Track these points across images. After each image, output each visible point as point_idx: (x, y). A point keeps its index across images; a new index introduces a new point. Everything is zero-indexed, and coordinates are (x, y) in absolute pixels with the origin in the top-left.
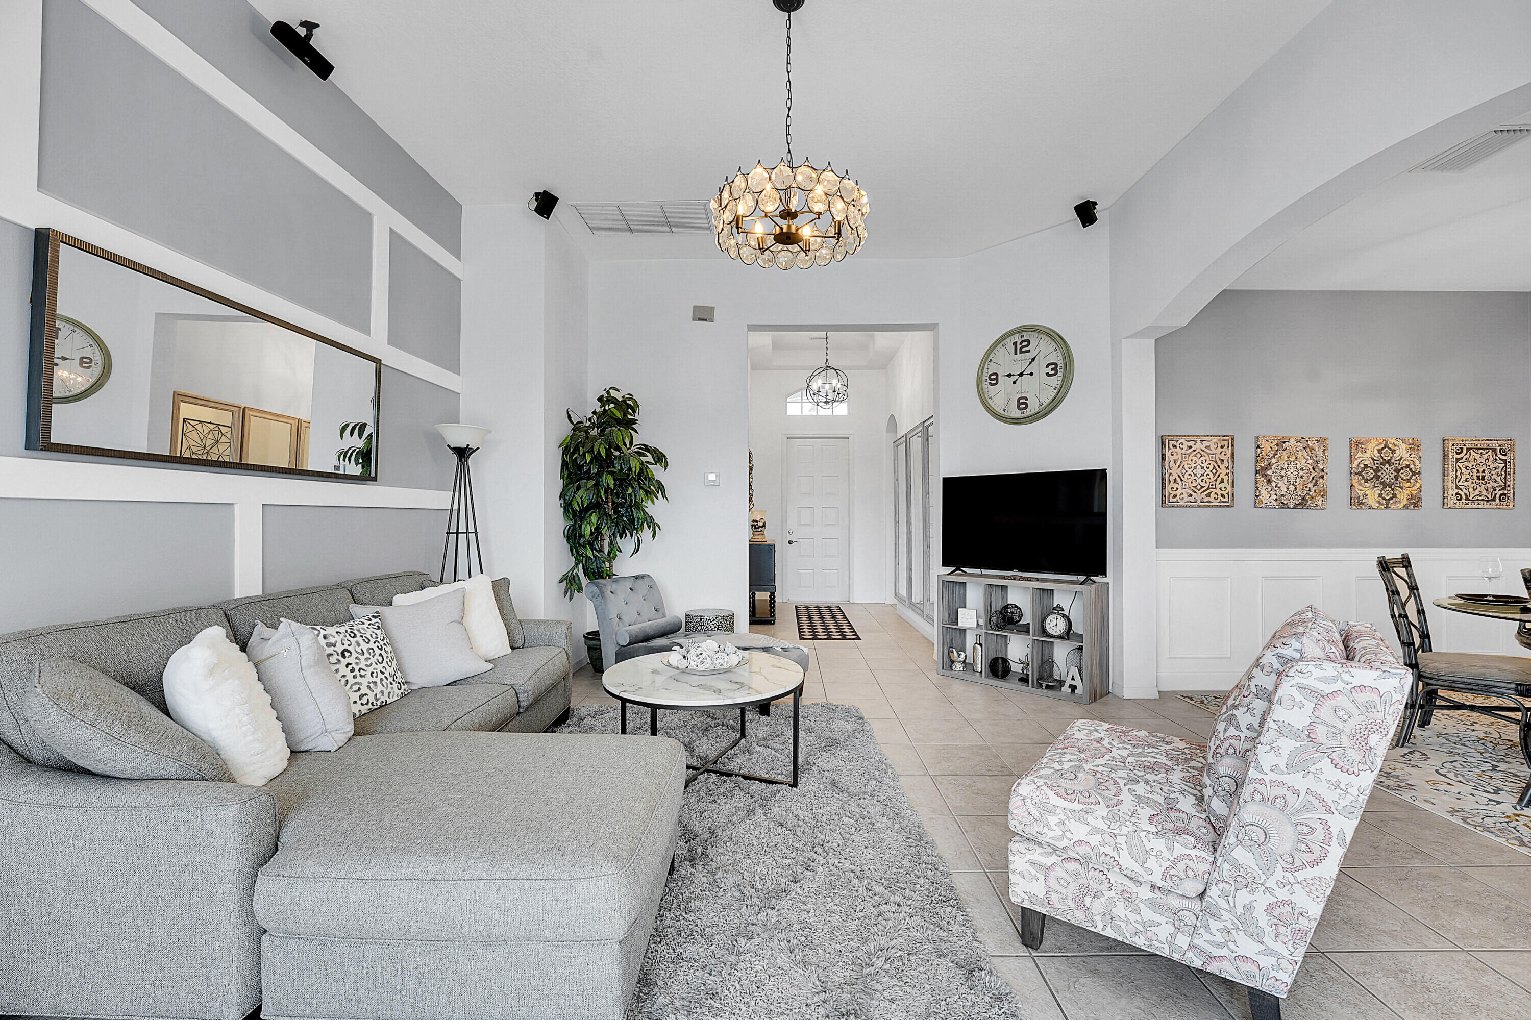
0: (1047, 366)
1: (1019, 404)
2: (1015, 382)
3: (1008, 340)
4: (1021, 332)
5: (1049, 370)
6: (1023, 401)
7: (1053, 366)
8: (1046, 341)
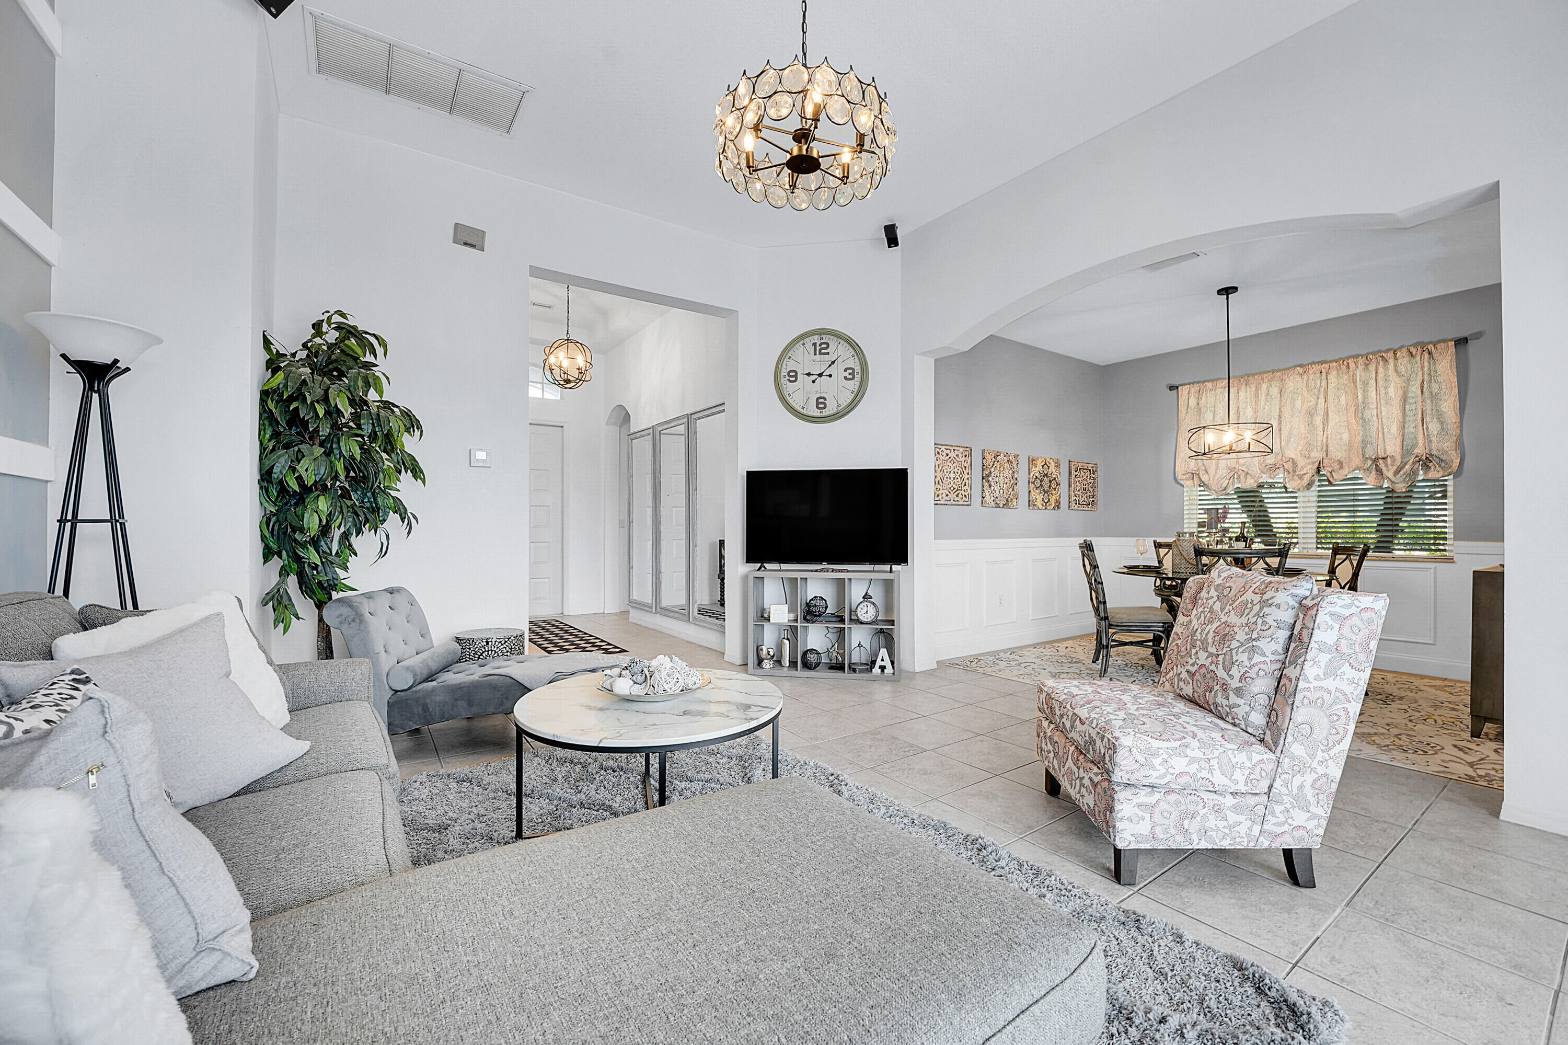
0: (845, 370)
1: (818, 403)
2: (814, 382)
3: (807, 339)
4: (820, 334)
5: (846, 374)
6: (822, 400)
7: (851, 371)
8: (844, 346)
